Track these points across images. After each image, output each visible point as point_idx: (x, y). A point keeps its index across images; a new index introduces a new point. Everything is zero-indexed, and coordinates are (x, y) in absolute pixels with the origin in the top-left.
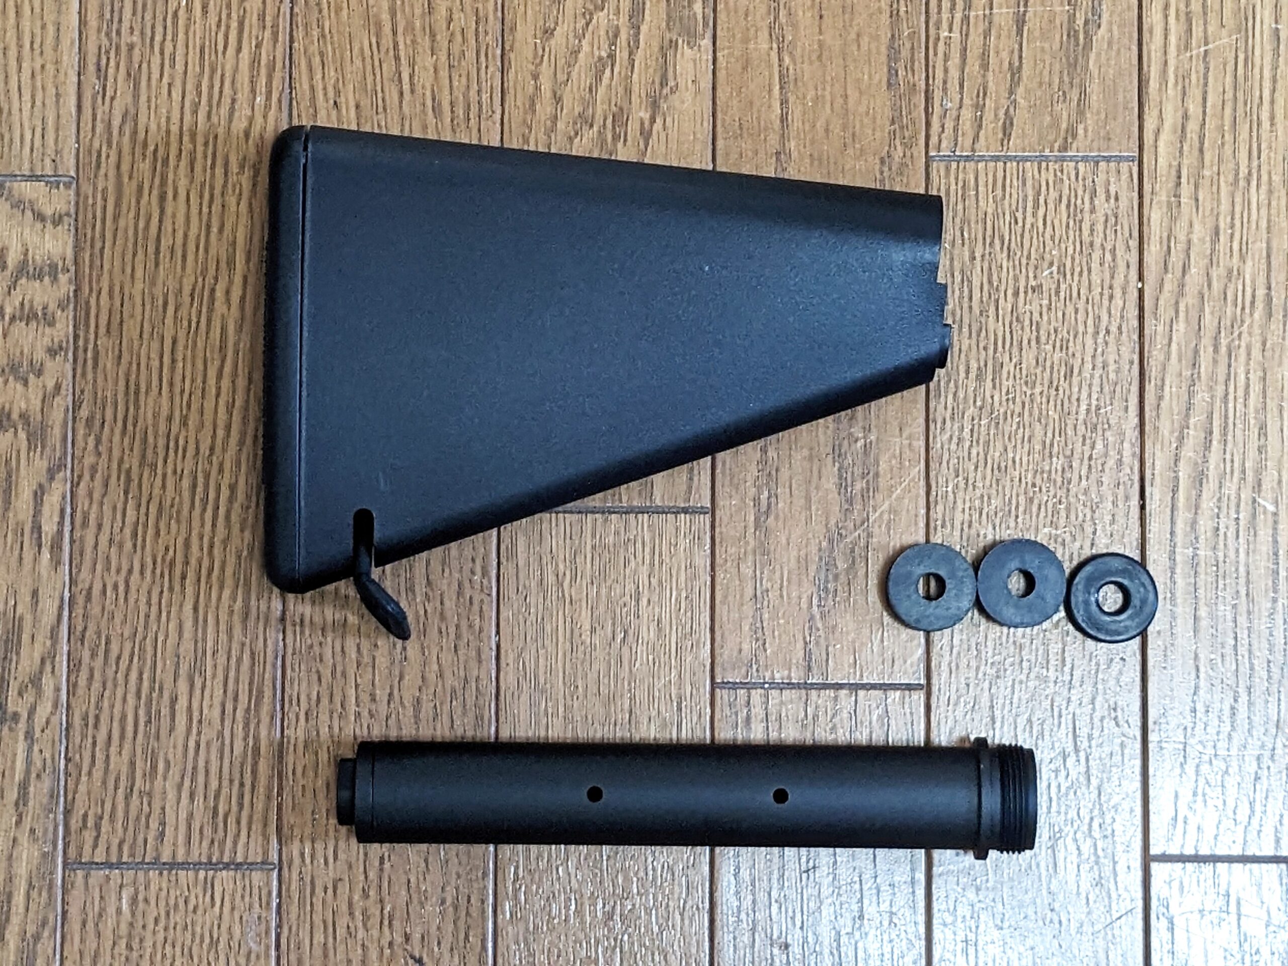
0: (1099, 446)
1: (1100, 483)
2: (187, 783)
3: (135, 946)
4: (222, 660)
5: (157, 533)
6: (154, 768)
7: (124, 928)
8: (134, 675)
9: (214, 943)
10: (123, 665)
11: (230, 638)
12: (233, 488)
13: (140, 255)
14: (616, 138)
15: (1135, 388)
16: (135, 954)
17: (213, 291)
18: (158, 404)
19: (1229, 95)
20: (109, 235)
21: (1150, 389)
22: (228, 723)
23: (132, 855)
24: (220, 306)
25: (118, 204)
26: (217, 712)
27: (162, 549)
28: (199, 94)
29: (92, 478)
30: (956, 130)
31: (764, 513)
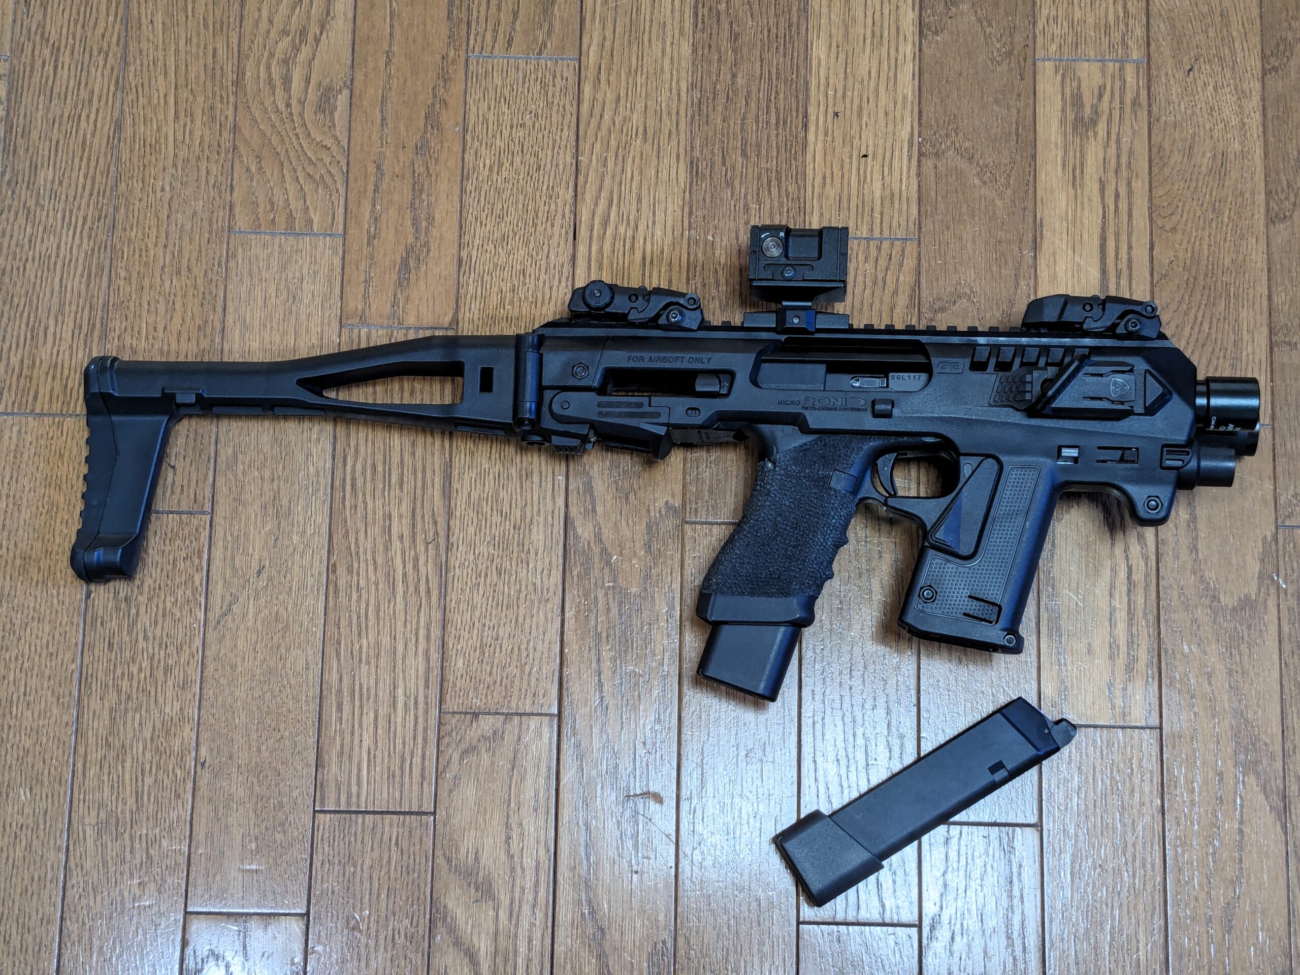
0: (553, 207)
1: (553, 226)
2: (51, 372)
3: (18, 456)
4: (74, 308)
5: (43, 241)
6: (34, 363)
7: (13, 447)
8: (26, 314)
9: (61, 456)
10: (20, 309)
11: (79, 297)
12: (85, 219)
13: (42, 97)
14: (300, 43)
15: (573, 177)
16: (18, 461)
17: (80, 116)
18: (46, 175)
19: (628, 28)
20: (26, 85)
21: (581, 178)
22: (75, 340)
23: (19, 409)
24: (83, 124)
25: (32, 71)
26: (70, 334)
27: (44, 249)
28: (79, 14)
29: (9, 211)
30: (483, 41)
31: (371, 239)
